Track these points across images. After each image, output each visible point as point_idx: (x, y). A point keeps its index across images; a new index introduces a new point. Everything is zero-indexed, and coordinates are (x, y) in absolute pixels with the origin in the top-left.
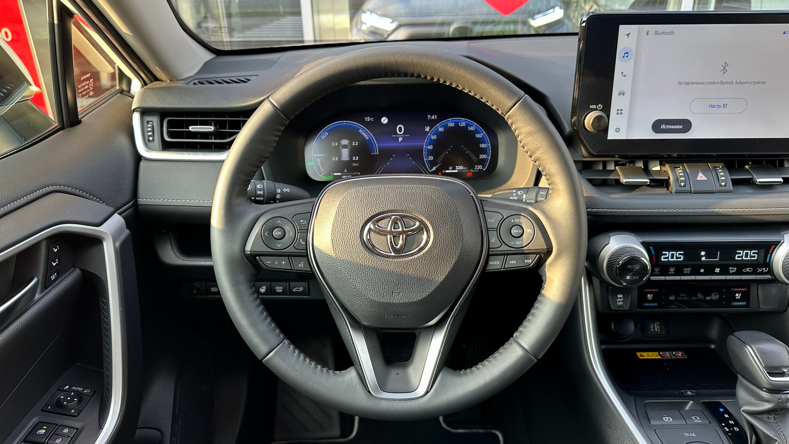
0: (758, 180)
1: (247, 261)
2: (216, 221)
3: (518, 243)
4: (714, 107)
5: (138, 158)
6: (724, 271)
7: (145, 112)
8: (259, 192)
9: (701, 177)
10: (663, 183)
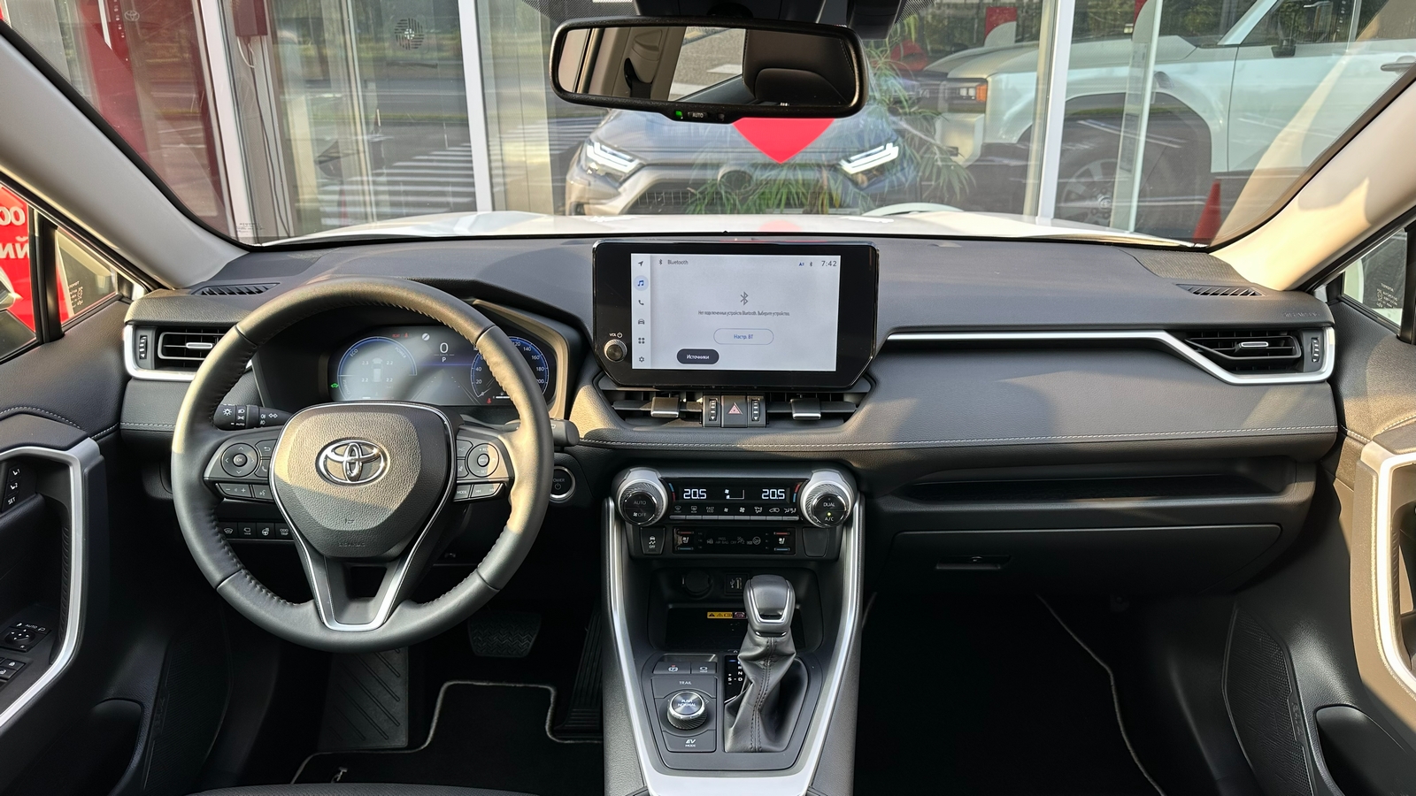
0: (794, 415)
1: (205, 487)
2: (177, 446)
3: (483, 472)
4: (739, 337)
5: (127, 378)
6: (750, 512)
7: (139, 325)
8: (239, 418)
9: (735, 410)
10: (697, 417)
